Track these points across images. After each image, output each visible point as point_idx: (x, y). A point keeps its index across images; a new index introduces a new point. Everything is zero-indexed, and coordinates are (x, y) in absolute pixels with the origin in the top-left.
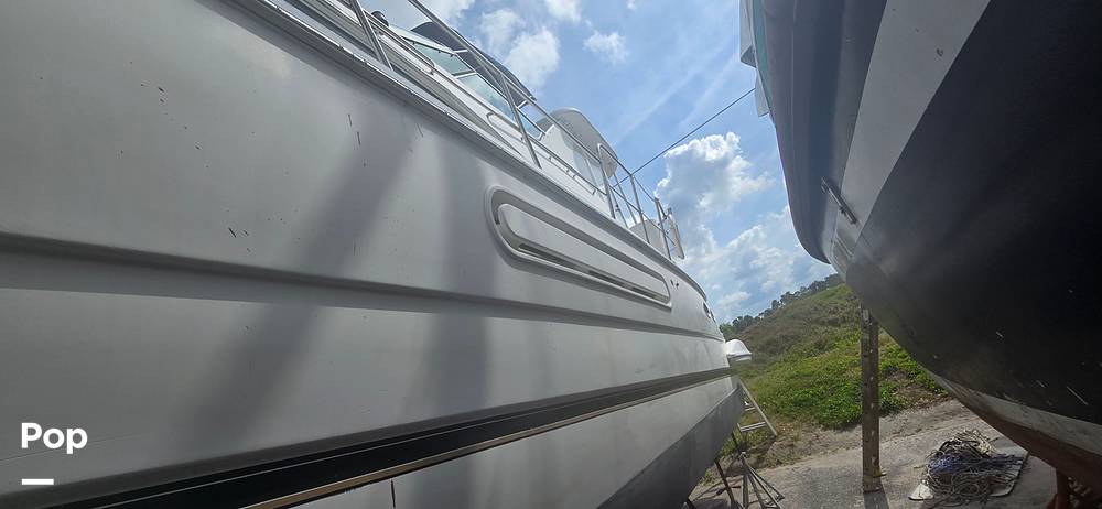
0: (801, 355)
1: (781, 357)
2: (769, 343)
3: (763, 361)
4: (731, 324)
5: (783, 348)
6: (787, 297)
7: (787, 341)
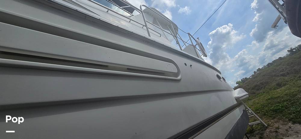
0: (270, 89)
1: (261, 91)
2: (256, 86)
3: (254, 93)
4: (241, 81)
5: (262, 87)
6: (259, 70)
7: (263, 85)
